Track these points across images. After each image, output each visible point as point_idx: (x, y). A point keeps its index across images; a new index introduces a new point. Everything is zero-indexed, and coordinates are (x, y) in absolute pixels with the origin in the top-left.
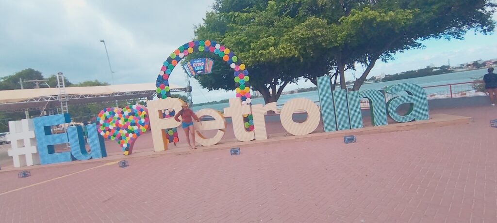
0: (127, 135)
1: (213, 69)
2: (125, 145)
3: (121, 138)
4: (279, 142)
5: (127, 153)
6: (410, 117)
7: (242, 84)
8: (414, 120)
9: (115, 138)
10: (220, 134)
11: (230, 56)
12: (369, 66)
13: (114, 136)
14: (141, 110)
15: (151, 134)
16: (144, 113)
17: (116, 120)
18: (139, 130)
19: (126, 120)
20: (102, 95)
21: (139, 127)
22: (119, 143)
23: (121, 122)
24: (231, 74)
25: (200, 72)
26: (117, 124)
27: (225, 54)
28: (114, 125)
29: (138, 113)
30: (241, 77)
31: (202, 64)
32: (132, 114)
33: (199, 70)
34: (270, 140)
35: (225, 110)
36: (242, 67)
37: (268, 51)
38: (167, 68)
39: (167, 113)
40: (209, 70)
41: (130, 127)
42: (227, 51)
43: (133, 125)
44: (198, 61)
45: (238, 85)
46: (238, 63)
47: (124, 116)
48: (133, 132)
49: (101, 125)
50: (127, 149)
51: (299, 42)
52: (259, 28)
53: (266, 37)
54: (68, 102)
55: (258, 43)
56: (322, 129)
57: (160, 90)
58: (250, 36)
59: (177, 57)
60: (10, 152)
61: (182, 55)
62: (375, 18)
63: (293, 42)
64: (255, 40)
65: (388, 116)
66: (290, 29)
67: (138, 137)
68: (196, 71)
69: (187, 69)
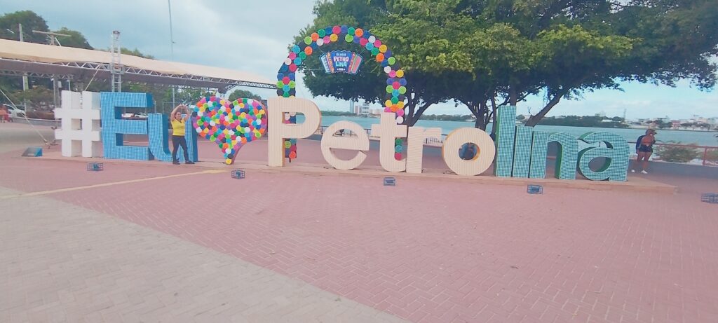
0: (233, 138)
1: (360, 68)
2: (228, 151)
3: (224, 140)
4: (440, 179)
5: (229, 161)
6: (603, 175)
7: (395, 96)
8: (607, 180)
9: (215, 139)
10: (361, 158)
11: (387, 55)
12: (551, 102)
13: (215, 136)
14: (259, 108)
15: (267, 142)
16: (262, 112)
17: (221, 114)
18: (251, 133)
19: (234, 118)
20: (170, 75)
21: (252, 129)
22: (221, 146)
23: (228, 119)
24: (382, 81)
25: (342, 69)
26: (222, 121)
27: (380, 52)
28: (218, 121)
29: (253, 110)
30: (396, 87)
32: (246, 110)
33: (341, 67)
34: (424, 175)
35: (374, 127)
36: (400, 73)
37: (435, 58)
38: (297, 56)
39: (287, 117)
40: (354, 69)
41: (239, 128)
42: (384, 48)
43: (244, 125)
44: (342, 55)
45: (390, 97)
46: (395, 68)
47: (234, 112)
48: (242, 135)
49: (199, 118)
50: (230, 156)
51: (480, 53)
52: (426, 24)
53: (436, 38)
54: (122, 75)
55: (425, 45)
56: (492, 172)
57: (280, 84)
58: (410, 33)
59: (314, 44)
60: (58, 134)
61: (320, 42)
62: (584, 40)
63: (470, 52)
64: (419, 41)
65: (578, 169)
66: (467, 33)
67: (248, 143)
68: (336, 68)
69: (324, 62)
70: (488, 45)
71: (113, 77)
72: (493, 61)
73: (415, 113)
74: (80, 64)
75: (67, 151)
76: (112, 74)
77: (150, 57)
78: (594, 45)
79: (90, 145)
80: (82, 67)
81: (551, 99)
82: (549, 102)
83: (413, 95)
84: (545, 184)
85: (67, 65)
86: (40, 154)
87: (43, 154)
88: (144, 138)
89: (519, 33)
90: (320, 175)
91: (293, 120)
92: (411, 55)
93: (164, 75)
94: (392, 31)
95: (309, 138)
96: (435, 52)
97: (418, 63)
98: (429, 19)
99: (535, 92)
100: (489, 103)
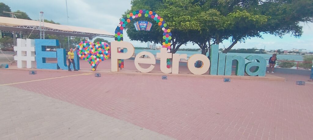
0: (96, 59)
1: (151, 28)
2: (93, 65)
3: (91, 60)
5: (94, 69)
6: (256, 73)
7: (167, 41)
8: (257, 76)
10: (152, 67)
11: (163, 23)
13: (87, 58)
14: (107, 46)
15: (111, 61)
16: (108, 48)
17: (90, 49)
18: (104, 57)
19: (96, 50)
20: (67, 31)
21: (104, 55)
22: (90, 63)
23: (93, 51)
24: (161, 34)
25: (143, 29)
26: (90, 52)
27: (160, 21)
28: (88, 52)
29: (104, 47)
30: (167, 37)
31: (146, 24)
32: (101, 47)
33: (143, 28)
34: (180, 75)
35: (158, 54)
36: (169, 31)
37: (184, 24)
38: (124, 23)
39: (120, 50)
40: (149, 29)
41: (98, 55)
42: (162, 20)
43: (100, 53)
44: (144, 22)
45: (165, 41)
46: (166, 28)
47: (95, 48)
48: (99, 58)
49: (80, 50)
50: (95, 67)
51: (203, 22)
52: (180, 9)
53: (185, 15)
54: (45, 32)
55: (180, 18)
56: (209, 73)
57: (117, 36)
58: (173, 13)
59: (131, 18)
60: (16, 58)
61: (134, 17)
62: (248, 17)
63: (199, 21)
64: (177, 16)
65: (245, 71)
66: (198, 13)
67: (102, 61)
68: (141, 28)
69: (135, 26)
70: (207, 19)
71: (41, 32)
72: (209, 25)
73: (176, 48)
74: (26, 27)
75: (20, 66)
76: (40, 31)
77: (58, 24)
78: (251, 19)
79: (30, 62)
80: (26, 28)
81: (234, 41)
82: (233, 43)
83: (175, 40)
84: (231, 78)
85: (19, 27)
86: (7, 67)
87: (9, 67)
88: (55, 59)
89: (220, 13)
90: (134, 75)
91: (122, 51)
92: (174, 22)
93: (64, 31)
94: (165, 12)
95: (129, 59)
96: (185, 21)
97: (177, 26)
98: (181, 7)
99: (227, 39)
100: (207, 43)
